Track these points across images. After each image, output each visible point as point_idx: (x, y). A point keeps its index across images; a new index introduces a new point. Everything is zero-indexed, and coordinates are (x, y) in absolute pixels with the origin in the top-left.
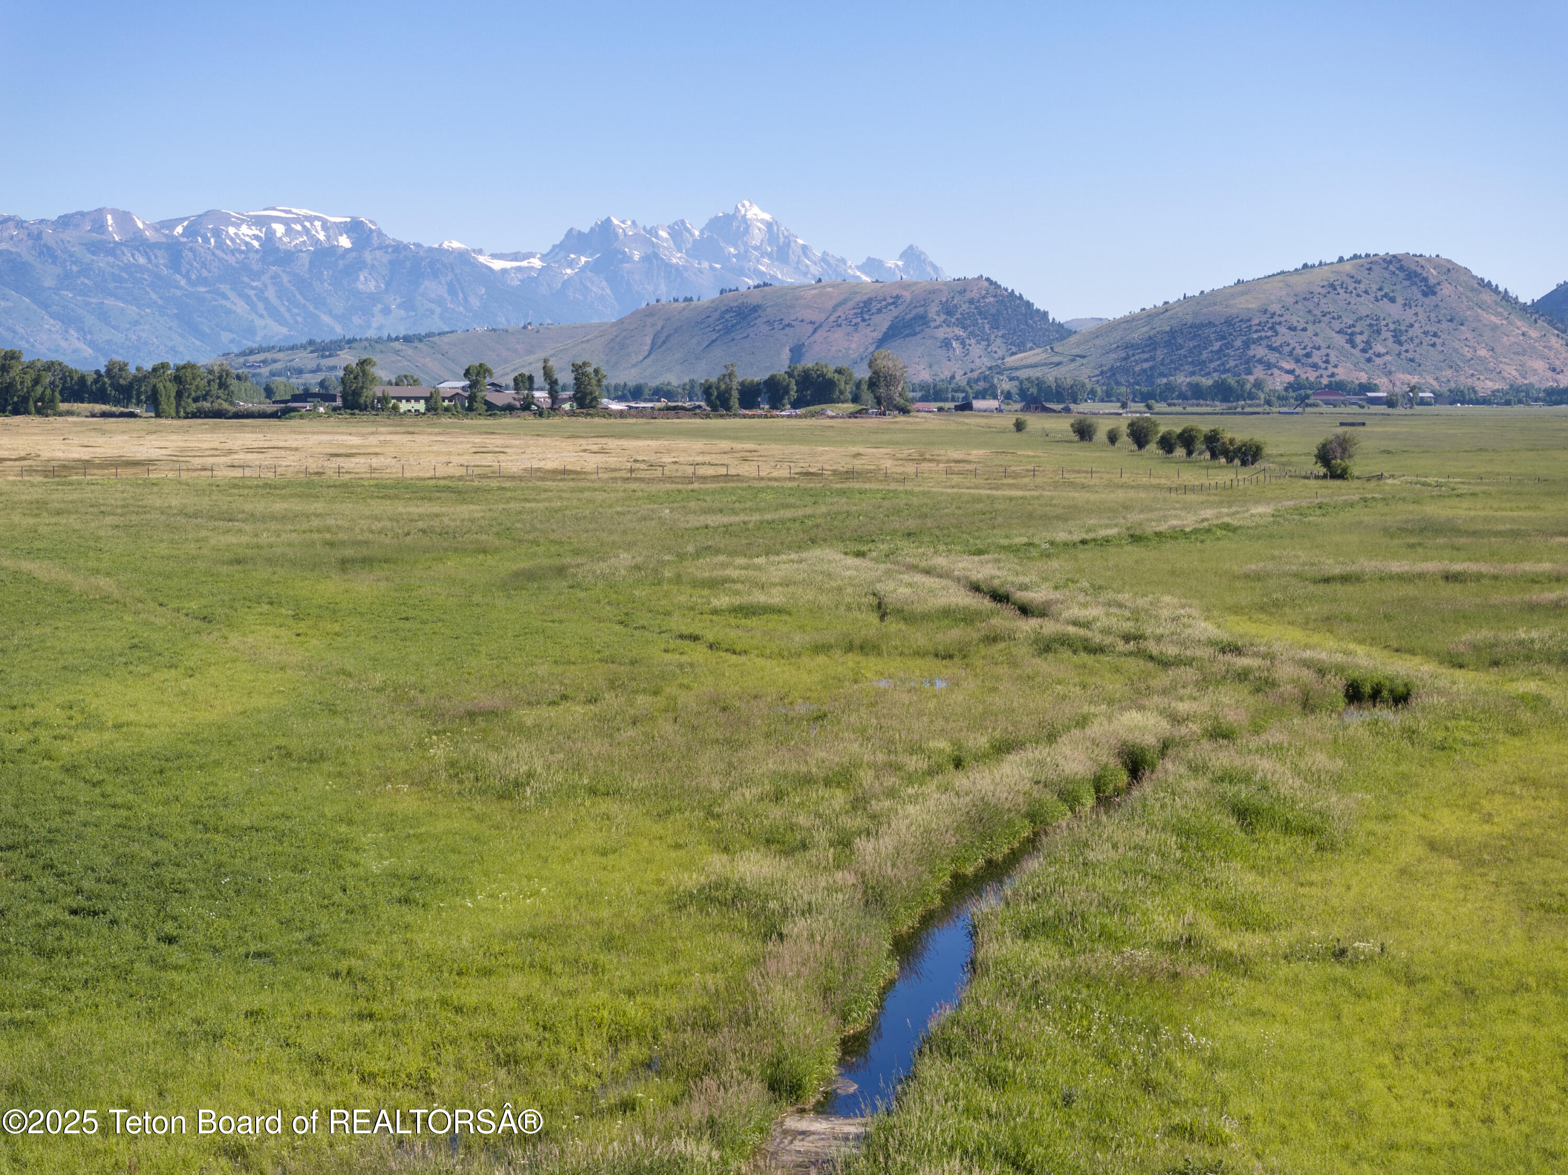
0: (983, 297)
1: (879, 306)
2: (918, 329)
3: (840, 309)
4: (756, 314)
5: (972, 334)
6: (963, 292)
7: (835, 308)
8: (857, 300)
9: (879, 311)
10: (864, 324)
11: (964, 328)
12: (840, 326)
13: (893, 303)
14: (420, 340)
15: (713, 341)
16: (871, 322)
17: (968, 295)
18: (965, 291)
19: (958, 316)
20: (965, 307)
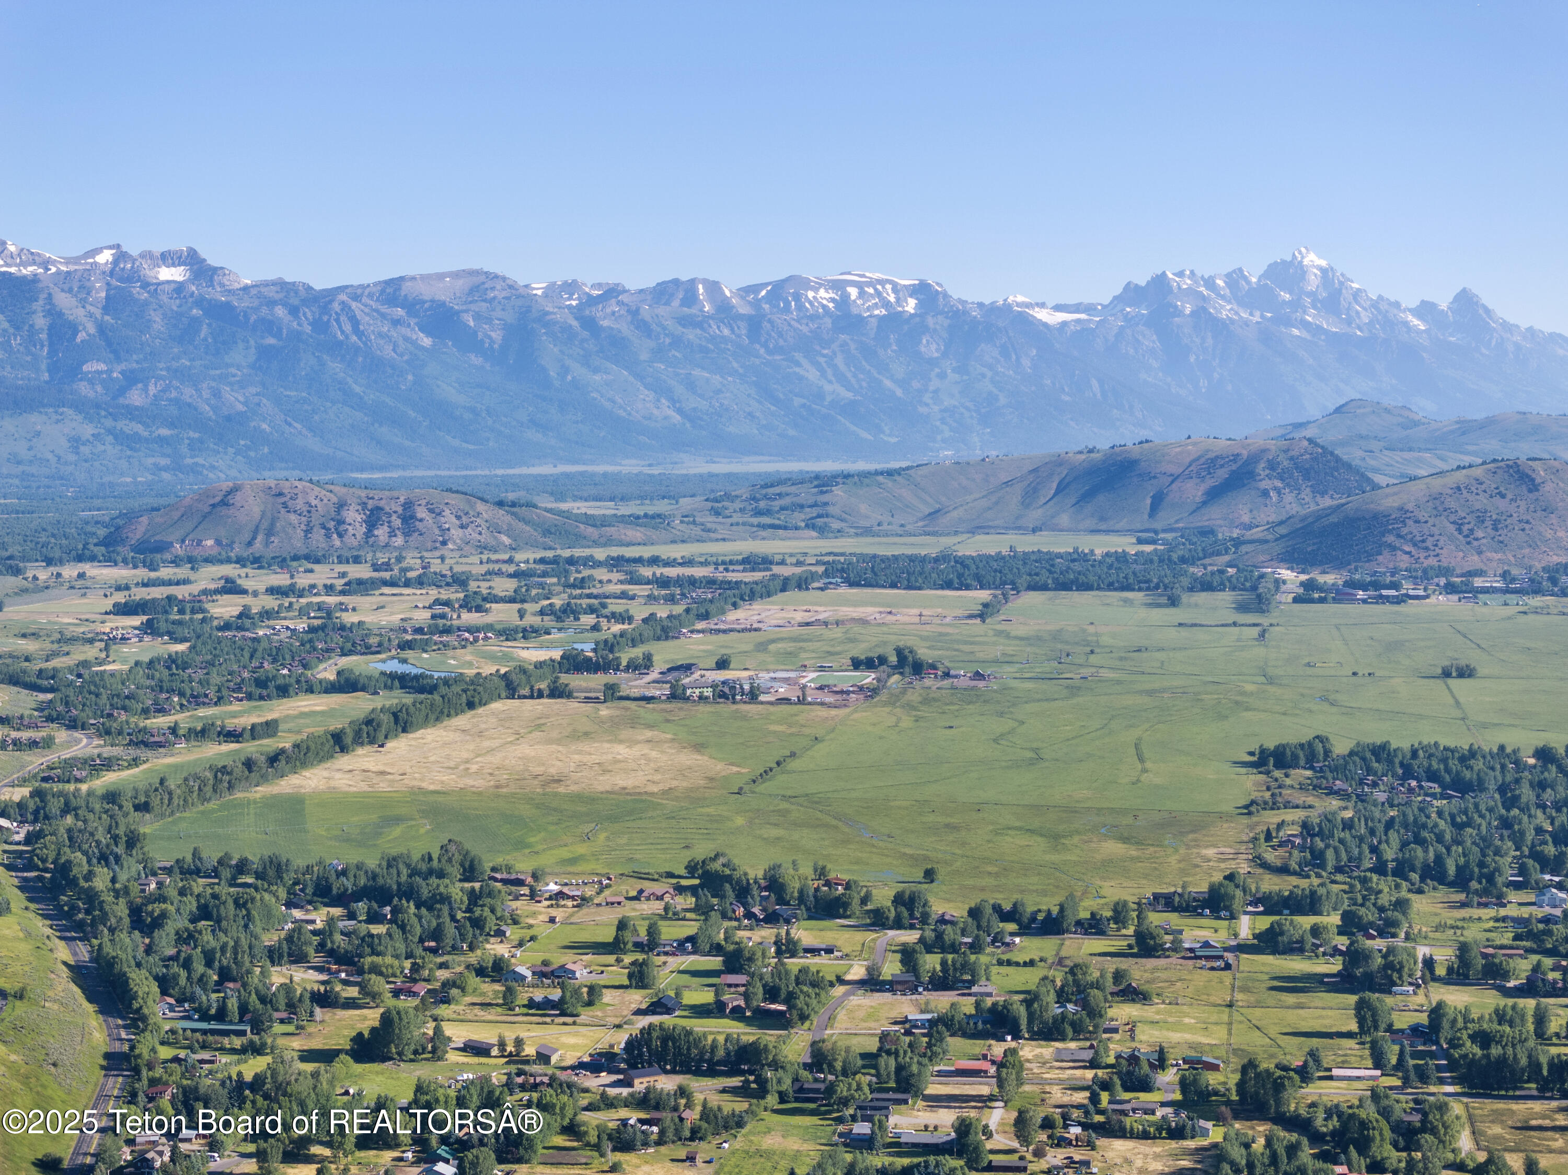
0: (1303, 454)
1: (1222, 462)
2: (1246, 482)
3: (1194, 464)
4: (1133, 468)
5: (1288, 485)
6: (1286, 450)
7: (1190, 465)
8: (1207, 457)
9: (1222, 466)
10: (1208, 476)
11: (1282, 480)
12: (1191, 478)
13: (1233, 460)
14: (899, 474)
16: (1214, 475)
17: (1291, 453)
18: (1289, 449)
19: (1280, 470)
20: (1286, 463)
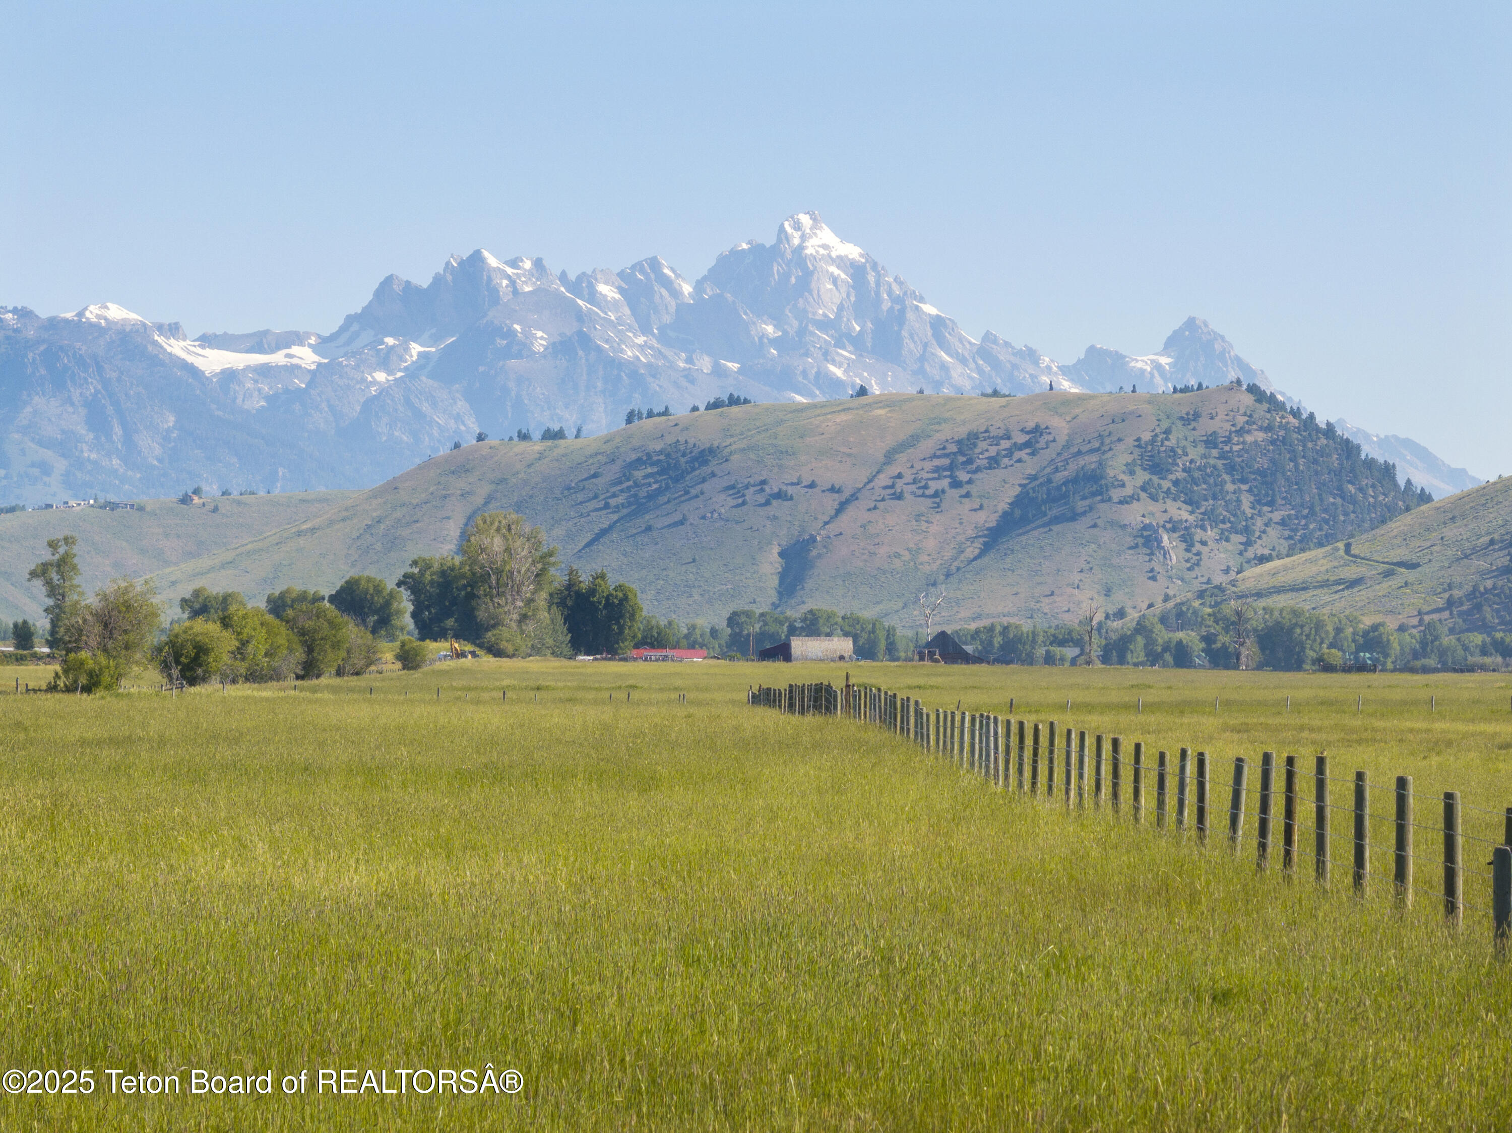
0: (1241, 432)
1: (993, 451)
2: (1081, 505)
3: (902, 458)
4: (705, 470)
5: (1210, 517)
6: (1191, 419)
7: (889, 457)
8: (941, 436)
9: (994, 462)
10: (955, 493)
11: (1192, 502)
12: (899, 497)
13: (1027, 444)
15: (604, 532)
16: (974, 489)
17: (1206, 426)
18: (1197, 416)
19: (1180, 475)
20: (1194, 453)
